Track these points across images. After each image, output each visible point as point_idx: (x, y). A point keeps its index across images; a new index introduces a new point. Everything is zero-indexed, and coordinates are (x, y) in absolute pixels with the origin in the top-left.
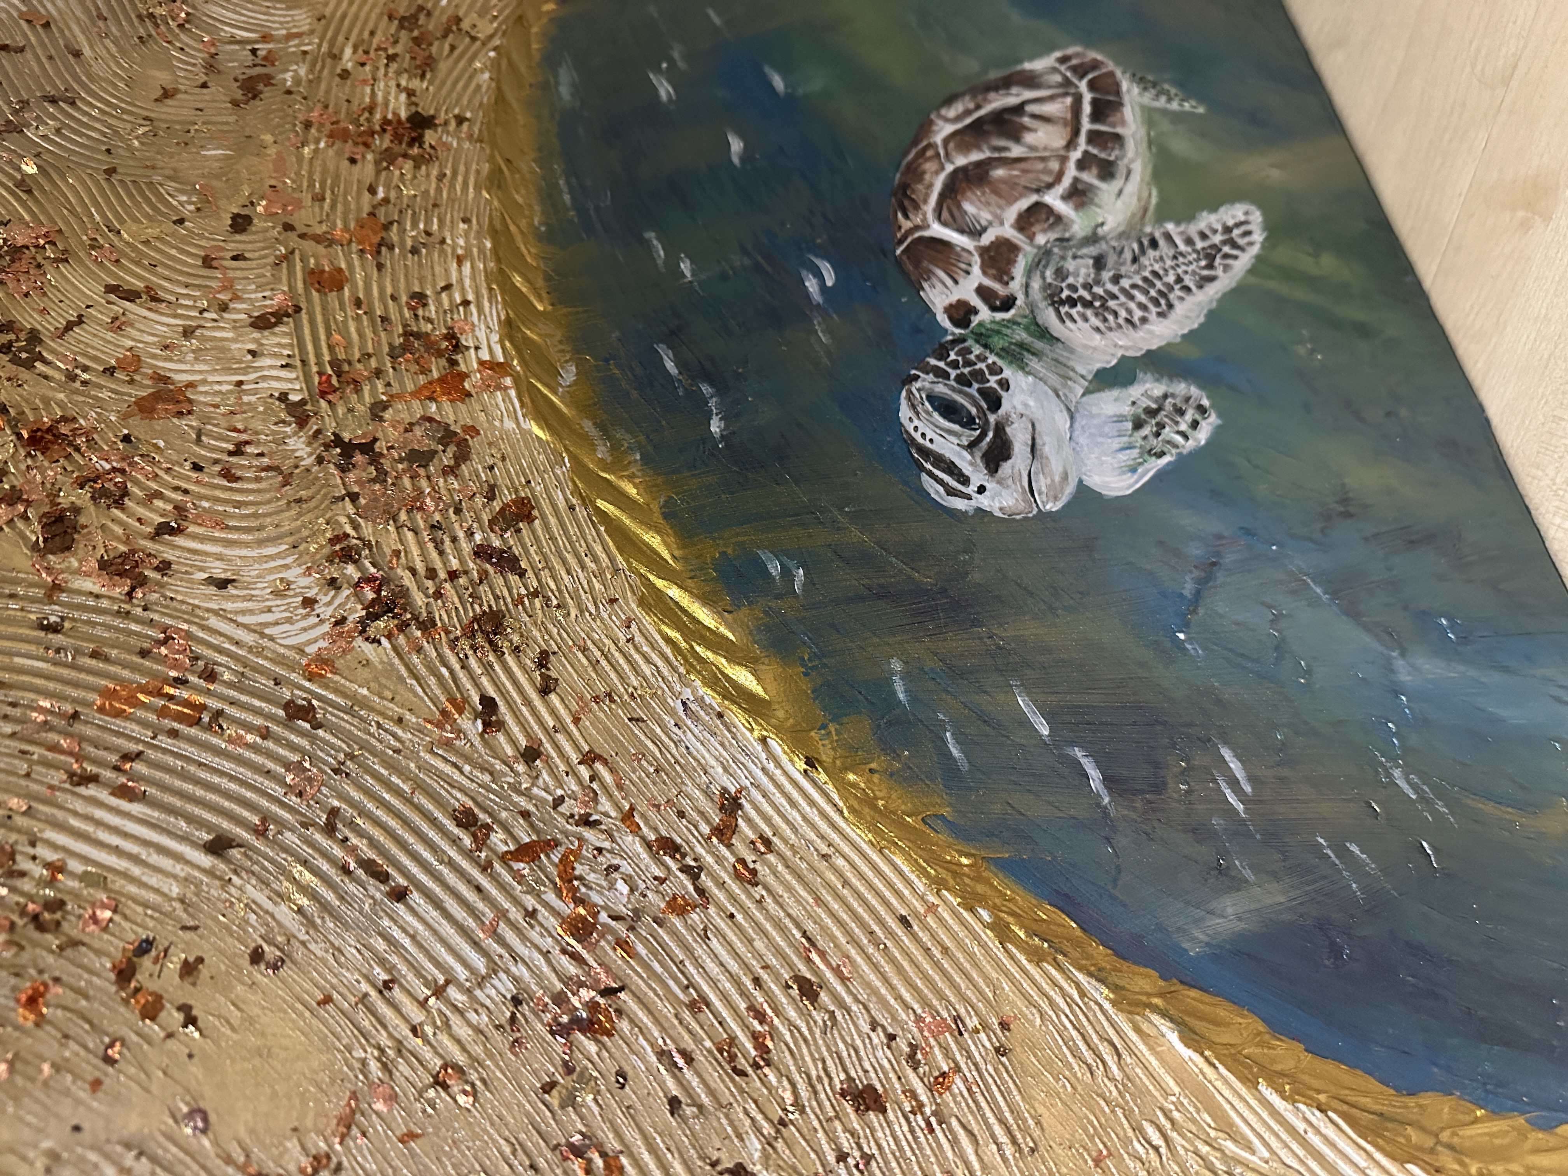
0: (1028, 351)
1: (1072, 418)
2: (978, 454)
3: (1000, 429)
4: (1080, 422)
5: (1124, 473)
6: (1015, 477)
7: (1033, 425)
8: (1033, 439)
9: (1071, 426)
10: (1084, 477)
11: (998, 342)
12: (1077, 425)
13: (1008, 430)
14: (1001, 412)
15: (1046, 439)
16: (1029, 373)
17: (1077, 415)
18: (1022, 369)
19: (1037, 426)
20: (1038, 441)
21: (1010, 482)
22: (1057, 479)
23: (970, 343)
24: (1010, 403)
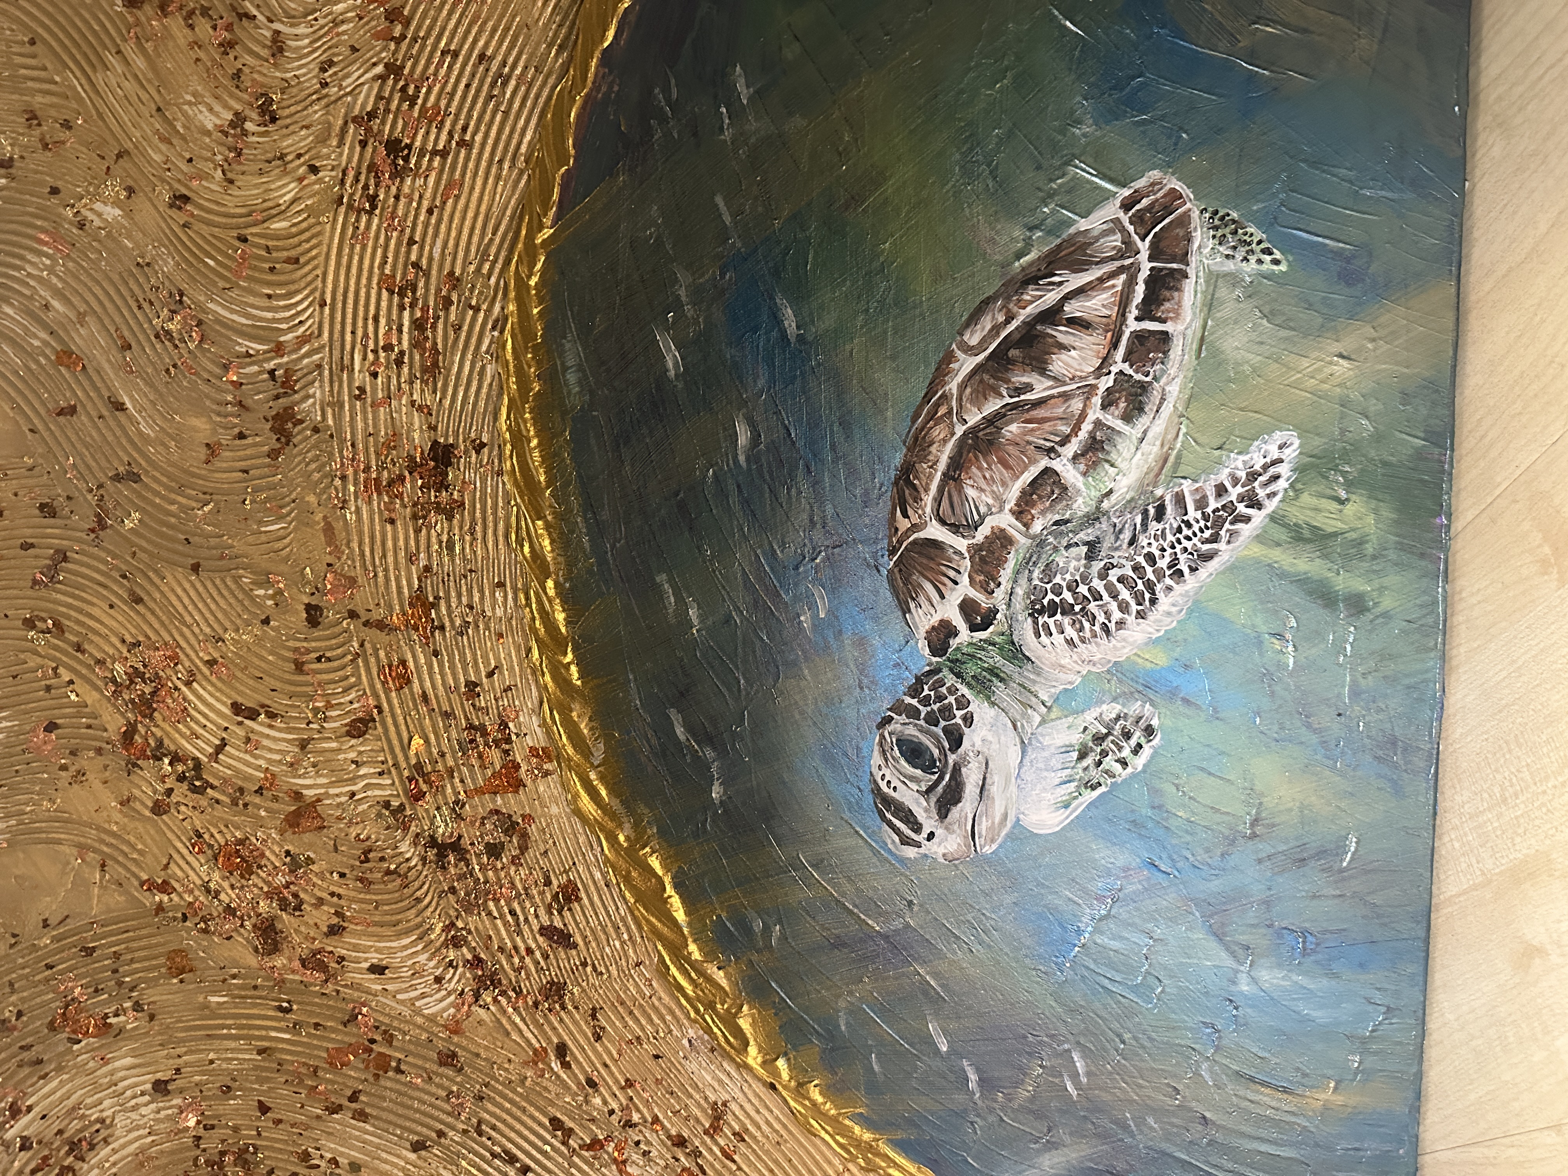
0: (997, 676)
1: (1024, 752)
2: (933, 799)
3: (957, 770)
4: (1031, 755)
5: (1058, 809)
6: (961, 823)
7: (987, 764)
8: (984, 779)
9: (1021, 762)
10: (1021, 816)
11: (971, 669)
12: (1026, 761)
13: (964, 770)
14: (961, 750)
15: (996, 778)
16: (993, 704)
17: (1029, 749)
18: (988, 698)
19: (990, 763)
20: (988, 781)
21: (956, 827)
22: (997, 820)
23: (945, 672)
24: (972, 739)
